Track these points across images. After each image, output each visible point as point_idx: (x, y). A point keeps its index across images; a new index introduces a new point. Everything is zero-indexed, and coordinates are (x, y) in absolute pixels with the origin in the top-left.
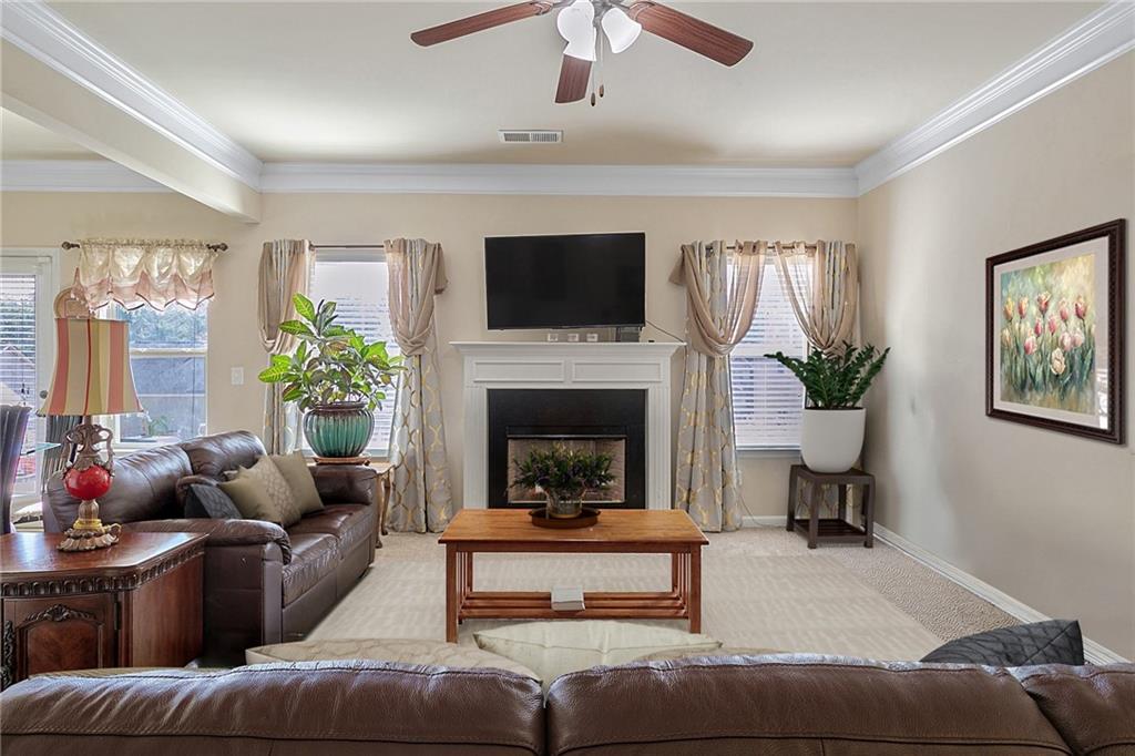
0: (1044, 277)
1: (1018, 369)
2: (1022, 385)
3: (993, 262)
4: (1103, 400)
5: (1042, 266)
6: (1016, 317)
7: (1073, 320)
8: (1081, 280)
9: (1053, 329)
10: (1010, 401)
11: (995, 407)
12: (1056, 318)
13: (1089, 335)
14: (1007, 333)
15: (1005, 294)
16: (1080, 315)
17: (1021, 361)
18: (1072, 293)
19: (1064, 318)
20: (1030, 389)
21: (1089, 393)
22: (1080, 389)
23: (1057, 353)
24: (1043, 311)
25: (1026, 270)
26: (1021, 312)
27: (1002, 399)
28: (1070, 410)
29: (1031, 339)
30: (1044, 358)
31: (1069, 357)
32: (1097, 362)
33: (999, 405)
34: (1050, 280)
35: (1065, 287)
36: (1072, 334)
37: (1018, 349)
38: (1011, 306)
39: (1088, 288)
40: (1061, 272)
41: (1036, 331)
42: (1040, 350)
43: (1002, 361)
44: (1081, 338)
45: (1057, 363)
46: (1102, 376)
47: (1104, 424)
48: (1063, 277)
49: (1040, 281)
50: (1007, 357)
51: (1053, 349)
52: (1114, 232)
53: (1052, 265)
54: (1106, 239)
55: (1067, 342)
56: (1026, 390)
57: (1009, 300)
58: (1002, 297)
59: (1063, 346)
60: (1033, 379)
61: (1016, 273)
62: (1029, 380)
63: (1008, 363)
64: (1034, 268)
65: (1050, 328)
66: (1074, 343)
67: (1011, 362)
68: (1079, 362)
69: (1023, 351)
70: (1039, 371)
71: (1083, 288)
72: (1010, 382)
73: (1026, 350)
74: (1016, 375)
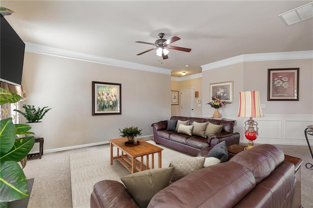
0: (108, 89)
1: (102, 105)
2: (103, 108)
3: (94, 83)
4: (119, 109)
5: (108, 87)
6: (101, 95)
7: (114, 97)
8: (115, 91)
9: (110, 98)
10: (100, 111)
12: (111, 96)
13: (117, 99)
14: (99, 98)
15: (98, 90)
16: (115, 96)
17: (103, 103)
18: (114, 92)
19: (112, 96)
20: (105, 108)
21: (117, 108)
22: (115, 107)
23: (111, 102)
24: (108, 94)
25: (104, 87)
26: (103, 94)
27: (98, 111)
28: (114, 111)
29: (105, 99)
30: (108, 102)
31: (113, 102)
32: (118, 103)
33: (96, 112)
34: (109, 89)
35: (112, 91)
36: (114, 99)
38: (100, 93)
39: (116, 92)
40: (112, 89)
41: (106, 98)
42: (107, 101)
43: (97, 103)
44: (115, 100)
45: (111, 103)
46: (119, 105)
47: (119, 112)
48: (112, 90)
49: (107, 89)
50: (99, 102)
51: (110, 101)
52: (120, 85)
53: (110, 87)
55: (113, 100)
56: (104, 109)
57: (99, 91)
58: (97, 90)
59: (112, 101)
60: (106, 106)
61: (101, 86)
62: (105, 106)
64: (106, 87)
65: (109, 97)
66: (114, 100)
67: (100, 103)
68: (115, 104)
69: (103, 102)
70: (107, 105)
72: (100, 107)
73: (104, 101)
74: (101, 106)
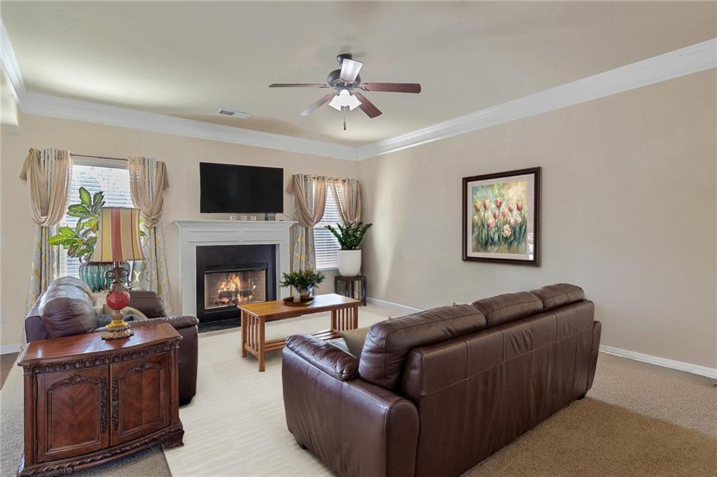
0: (499, 190)
1: (483, 235)
2: (486, 243)
3: (466, 180)
4: (531, 247)
5: (498, 185)
6: (482, 209)
7: (515, 212)
8: (519, 193)
9: (504, 215)
10: (478, 251)
11: (468, 256)
12: (506, 210)
13: (524, 218)
14: (476, 217)
15: (475, 197)
16: (519, 209)
17: (485, 231)
18: (515, 198)
19: (511, 210)
20: (491, 245)
21: (523, 244)
22: (519, 243)
23: (507, 227)
24: (499, 207)
25: (488, 186)
26: (485, 207)
27: (473, 251)
28: (514, 253)
29: (491, 221)
30: (499, 229)
31: (513, 229)
32: (528, 230)
33: (471, 254)
34: (503, 191)
35: (511, 196)
36: (515, 218)
37: (483, 225)
38: (479, 204)
39: (523, 197)
40: (509, 189)
41: (495, 216)
42: (497, 226)
43: (473, 232)
44: (519, 220)
45: (506, 232)
46: (530, 236)
47: (531, 258)
48: (510, 191)
49: (497, 191)
50: (476, 229)
51: (504, 225)
52: (536, 172)
53: (504, 184)
54: (533, 175)
55: (512, 221)
56: (488, 245)
57: (478, 200)
58: (473, 198)
59: (510, 224)
60: (493, 240)
61: (482, 187)
62: (490, 240)
63: (477, 233)
64: (493, 185)
65: (502, 215)
66: (516, 222)
67: (479, 232)
68: (518, 232)
69: (486, 227)
70: (496, 236)
71: (520, 197)
72: (478, 242)
73: (488, 226)
74: (482, 239)
